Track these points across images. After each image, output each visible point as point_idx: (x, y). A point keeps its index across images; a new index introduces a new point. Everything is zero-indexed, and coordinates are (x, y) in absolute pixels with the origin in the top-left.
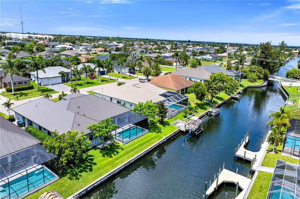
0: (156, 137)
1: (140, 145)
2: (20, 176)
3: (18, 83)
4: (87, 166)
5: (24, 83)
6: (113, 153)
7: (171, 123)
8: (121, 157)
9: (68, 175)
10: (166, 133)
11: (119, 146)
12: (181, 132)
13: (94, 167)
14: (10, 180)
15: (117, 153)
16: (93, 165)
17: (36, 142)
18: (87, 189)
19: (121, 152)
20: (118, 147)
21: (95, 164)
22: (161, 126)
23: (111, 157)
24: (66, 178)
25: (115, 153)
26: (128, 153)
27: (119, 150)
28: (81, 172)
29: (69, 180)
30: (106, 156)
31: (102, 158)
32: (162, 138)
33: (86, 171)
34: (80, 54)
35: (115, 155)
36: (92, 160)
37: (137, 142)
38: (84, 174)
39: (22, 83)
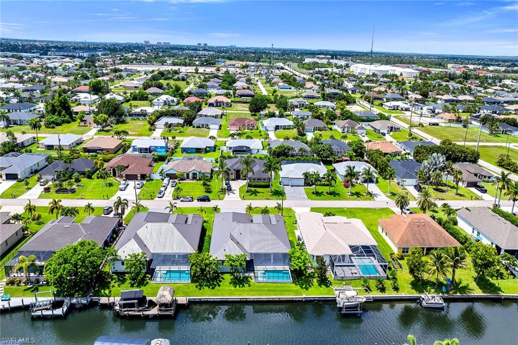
0: (294, 291)
1: (269, 290)
2: (177, 269)
3: (258, 179)
4: (213, 284)
5: (262, 180)
6: (239, 285)
7: (334, 286)
8: (243, 291)
9: (197, 284)
11: (249, 282)
13: (217, 287)
14: (171, 269)
15: (243, 286)
16: (217, 286)
18: (200, 299)
19: (246, 288)
21: (219, 286)
23: (235, 287)
24: (194, 285)
25: (241, 286)
26: (251, 291)
27: (246, 285)
28: (206, 286)
29: (195, 287)
30: (232, 285)
31: (228, 284)
32: (301, 295)
33: (209, 288)
34: (398, 128)
35: (240, 287)
36: (220, 281)
38: (206, 288)
39: (261, 179)
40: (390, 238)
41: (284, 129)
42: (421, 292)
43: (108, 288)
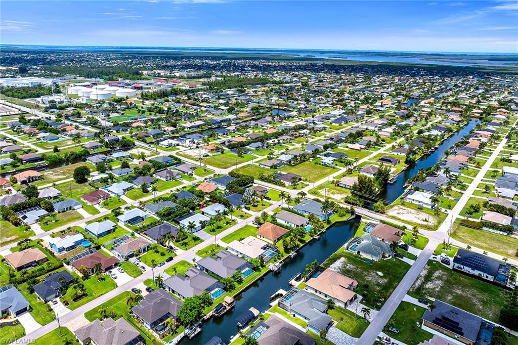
7: (267, 266)
8: (243, 285)
10: (264, 271)
12: (270, 271)
15: (242, 283)
17: (217, 281)
19: (244, 283)
20: (243, 280)
22: (261, 268)
26: (246, 283)
34: (195, 167)
37: (250, 277)
40: (267, 238)
41: (128, 190)
42: (289, 253)
43: (201, 313)
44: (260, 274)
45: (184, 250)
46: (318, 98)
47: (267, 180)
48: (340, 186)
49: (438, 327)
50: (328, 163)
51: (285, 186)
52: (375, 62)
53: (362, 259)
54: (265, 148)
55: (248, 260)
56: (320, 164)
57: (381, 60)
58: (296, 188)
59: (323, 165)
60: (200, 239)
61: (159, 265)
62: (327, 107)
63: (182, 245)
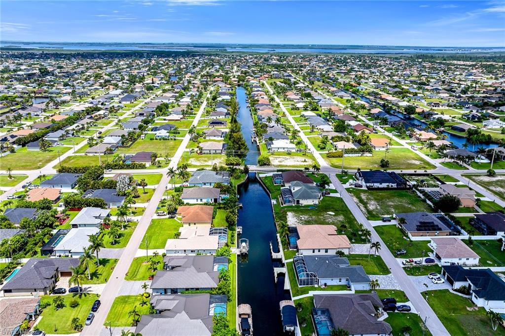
10: (234, 259)
40: (201, 223)
42: (235, 230)
44: (234, 265)
45: (102, 283)
46: (77, 82)
47: (117, 167)
48: (204, 153)
49: (421, 233)
50: (165, 136)
51: (146, 168)
52: (97, 50)
53: (303, 207)
54: (71, 135)
55: (214, 254)
56: (156, 139)
57: (103, 49)
58: (160, 167)
59: (160, 140)
60: (108, 260)
61: (88, 322)
62: (96, 89)
63: (92, 279)
